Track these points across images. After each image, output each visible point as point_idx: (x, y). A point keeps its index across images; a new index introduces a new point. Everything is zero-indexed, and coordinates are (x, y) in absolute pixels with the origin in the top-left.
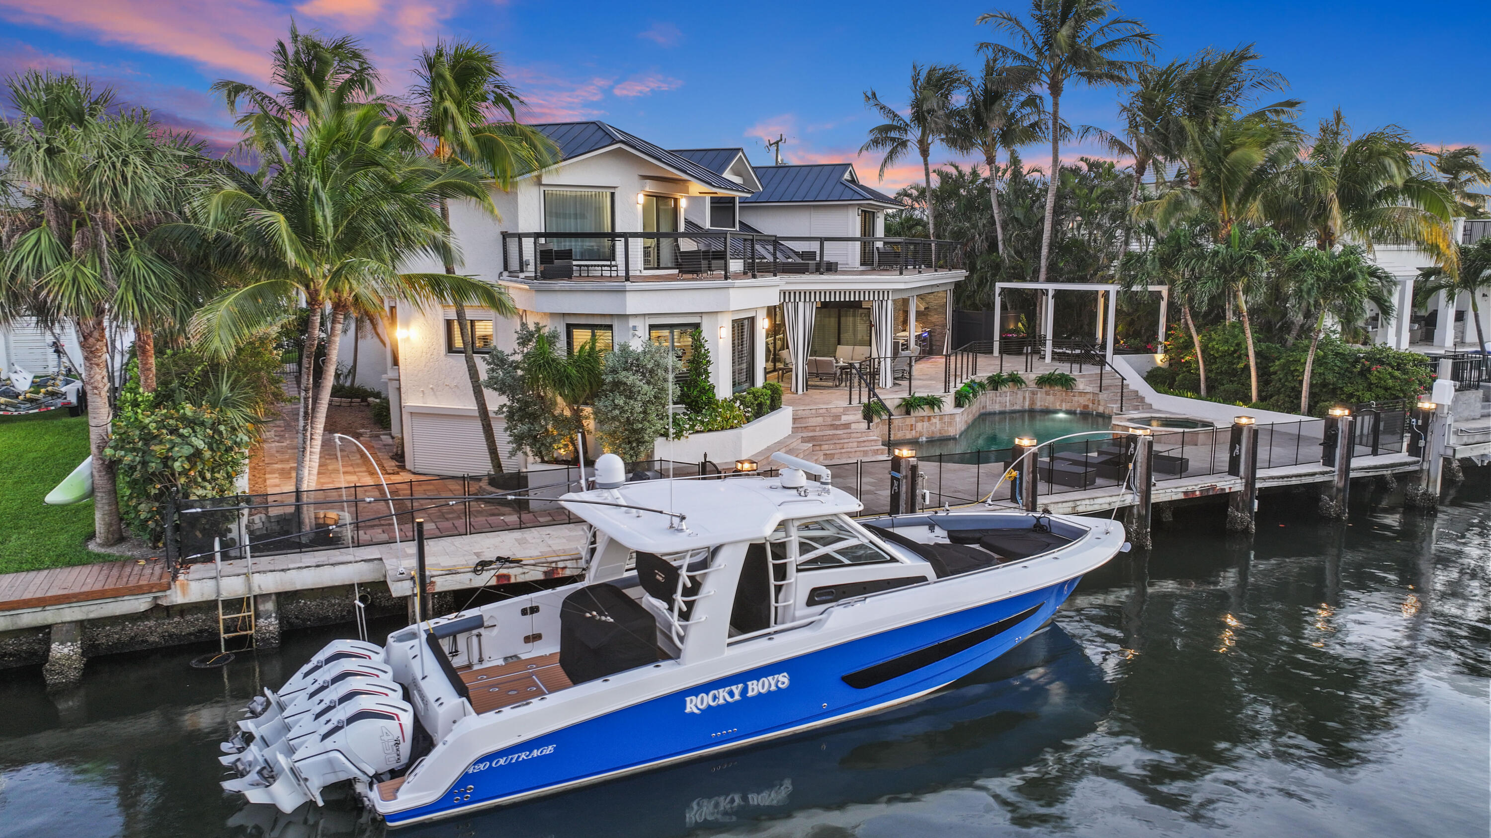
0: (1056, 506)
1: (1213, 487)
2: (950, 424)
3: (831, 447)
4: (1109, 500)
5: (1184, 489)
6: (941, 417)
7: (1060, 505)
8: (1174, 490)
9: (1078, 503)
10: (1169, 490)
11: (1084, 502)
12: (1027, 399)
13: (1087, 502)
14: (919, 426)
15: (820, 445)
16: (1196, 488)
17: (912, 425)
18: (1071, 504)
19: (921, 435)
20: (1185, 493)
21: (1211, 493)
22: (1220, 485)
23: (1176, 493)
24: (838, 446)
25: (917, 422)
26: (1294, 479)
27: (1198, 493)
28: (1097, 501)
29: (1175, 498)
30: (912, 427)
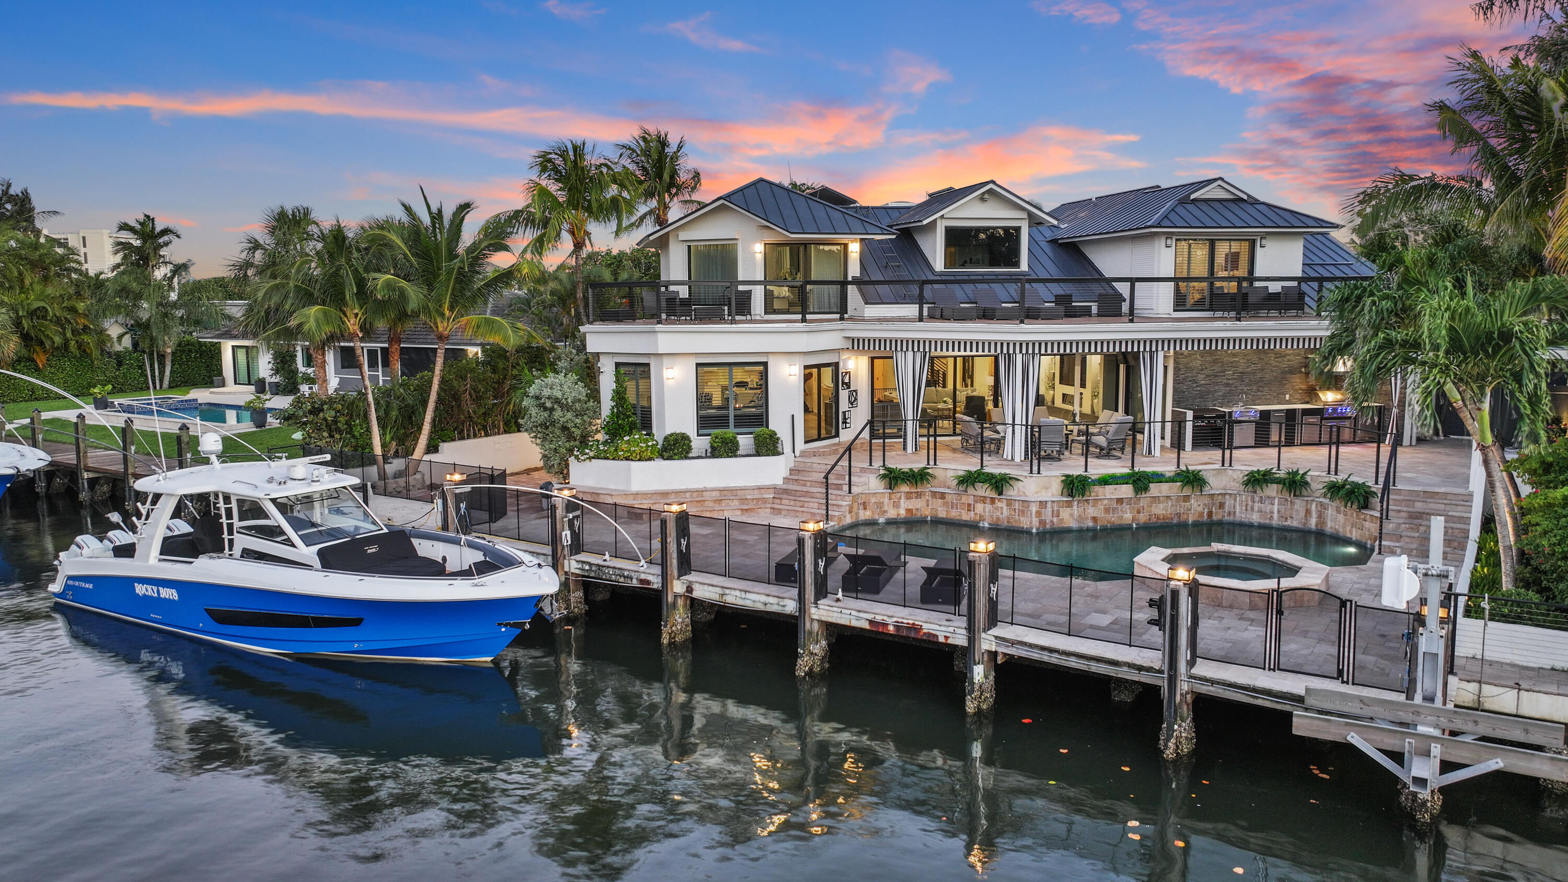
0: (701, 586)
1: (915, 628)
2: (1022, 513)
3: (792, 503)
4: (764, 598)
5: (870, 617)
6: (1010, 502)
7: (706, 587)
8: (853, 613)
9: (727, 591)
10: (848, 612)
11: (733, 592)
12: (1314, 515)
13: (737, 593)
14: (979, 507)
15: (781, 499)
16: (889, 621)
17: (969, 505)
18: (718, 590)
19: (982, 518)
20: (871, 622)
21: (913, 635)
22: (927, 628)
23: (858, 618)
24: (798, 504)
25: (976, 501)
26: (1073, 659)
27: (891, 628)
28: (749, 596)
29: (855, 623)
30: (969, 507)
